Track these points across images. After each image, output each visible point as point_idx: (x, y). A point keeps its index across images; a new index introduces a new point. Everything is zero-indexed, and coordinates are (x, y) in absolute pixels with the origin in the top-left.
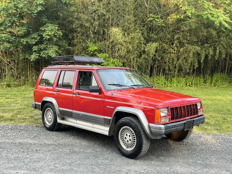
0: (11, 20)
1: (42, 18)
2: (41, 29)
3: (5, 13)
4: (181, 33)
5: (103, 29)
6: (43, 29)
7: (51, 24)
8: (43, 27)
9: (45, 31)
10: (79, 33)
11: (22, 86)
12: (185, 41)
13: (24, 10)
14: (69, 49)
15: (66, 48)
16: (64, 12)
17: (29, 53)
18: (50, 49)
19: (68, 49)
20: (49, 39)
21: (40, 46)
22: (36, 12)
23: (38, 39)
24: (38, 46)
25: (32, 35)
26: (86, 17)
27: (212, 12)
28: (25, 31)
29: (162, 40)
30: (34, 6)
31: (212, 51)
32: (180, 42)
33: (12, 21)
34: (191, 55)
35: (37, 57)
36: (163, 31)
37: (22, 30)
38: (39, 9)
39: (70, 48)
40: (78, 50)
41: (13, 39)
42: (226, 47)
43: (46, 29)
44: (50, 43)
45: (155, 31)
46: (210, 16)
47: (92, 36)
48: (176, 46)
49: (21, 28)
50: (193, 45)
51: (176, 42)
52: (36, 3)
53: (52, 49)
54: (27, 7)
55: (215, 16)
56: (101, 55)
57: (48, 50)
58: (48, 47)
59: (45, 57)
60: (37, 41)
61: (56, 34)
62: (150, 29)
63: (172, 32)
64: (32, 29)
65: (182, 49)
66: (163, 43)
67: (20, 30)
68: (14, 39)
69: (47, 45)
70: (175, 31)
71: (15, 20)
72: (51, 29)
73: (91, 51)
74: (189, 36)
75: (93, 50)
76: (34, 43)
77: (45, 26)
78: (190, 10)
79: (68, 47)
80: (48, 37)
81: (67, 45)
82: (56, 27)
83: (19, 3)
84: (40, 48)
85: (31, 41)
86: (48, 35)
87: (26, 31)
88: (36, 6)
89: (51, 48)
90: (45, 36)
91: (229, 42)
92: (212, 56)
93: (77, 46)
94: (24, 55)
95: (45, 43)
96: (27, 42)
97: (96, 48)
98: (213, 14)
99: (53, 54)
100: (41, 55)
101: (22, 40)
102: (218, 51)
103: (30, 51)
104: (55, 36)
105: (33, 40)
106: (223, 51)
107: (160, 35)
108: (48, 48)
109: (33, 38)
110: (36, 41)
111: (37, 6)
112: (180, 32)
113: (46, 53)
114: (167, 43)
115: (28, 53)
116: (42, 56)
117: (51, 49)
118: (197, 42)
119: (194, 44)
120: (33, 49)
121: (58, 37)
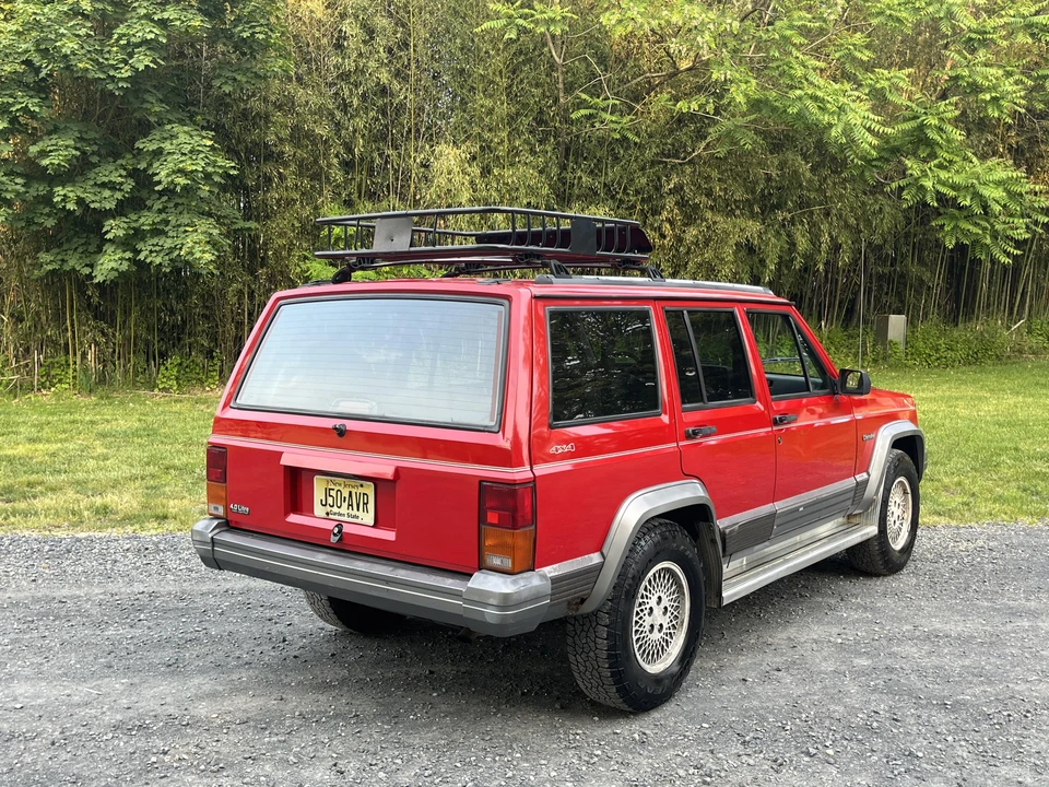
0: (13, 105)
1: (144, 101)
2: (139, 145)
4: (688, 170)
5: (378, 149)
6: (152, 147)
7: (184, 128)
8: (149, 138)
9: (158, 153)
10: (286, 165)
11: (39, 390)
12: (704, 198)
13: (80, 65)
14: (250, 229)
15: (234, 227)
16: (239, 78)
17: (80, 250)
18: (182, 229)
19: (242, 229)
20: (185, 188)
21: (134, 217)
23: (127, 188)
24: (127, 220)
25: (97, 170)
26: (314, 100)
27: (819, 94)
28: (74, 152)
29: (613, 197)
30: (115, 49)
31: (803, 236)
32: (682, 204)
33: (14, 109)
34: (728, 252)
35: (125, 266)
36: (616, 159)
37: (56, 150)
38: (142, 61)
39: (253, 224)
40: (282, 235)
41: (18, 187)
42: (852, 221)
43: (167, 146)
44: (176, 205)
45: (585, 159)
46: (812, 106)
47: (337, 175)
48: (668, 220)
49: (54, 142)
50: (731, 213)
51: (670, 202)
52: (124, 35)
53: (191, 229)
54: (89, 51)
55: (829, 106)
57: (173, 237)
58: (173, 222)
59: (160, 264)
60: (124, 196)
61: (210, 169)
62: (567, 150)
63: (653, 164)
64: (95, 148)
65: (692, 233)
66: (618, 207)
67: (48, 149)
68: (20, 188)
69: (164, 216)
70: (662, 162)
71: (30, 105)
72: (189, 147)
74: (719, 180)
76: (110, 205)
77: (156, 134)
78: (740, 81)
79: (241, 224)
80: (182, 181)
81: (238, 215)
82: (204, 138)
83: (63, 35)
84: (134, 229)
85: (98, 198)
86: (182, 171)
87: (78, 153)
88: (123, 48)
89: (187, 229)
90: (168, 175)
91: (863, 203)
92: (805, 256)
93: (278, 219)
94: (59, 257)
95: (157, 206)
96: (80, 201)
98: (823, 101)
99: (204, 252)
100: (141, 257)
101: (62, 193)
102: (825, 238)
103: (83, 241)
104: (208, 176)
105: (107, 193)
106: (844, 239)
107: (606, 174)
108: (169, 227)
109: (104, 185)
110: (119, 195)
111: (130, 49)
112: (680, 164)
113: (167, 246)
114: (634, 207)
115: (76, 249)
116: (148, 261)
117: (186, 231)
118: (749, 204)
119: (738, 212)
120: (107, 232)
121: (217, 179)
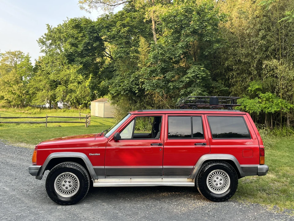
3: (154, 61)
7: (195, 66)
8: (189, 69)
10: (236, 71)
14: (225, 90)
15: (220, 89)
16: (209, 50)
19: (223, 90)
22: (178, 55)
24: (186, 89)
40: (236, 91)
56: (263, 95)
61: (198, 76)
68: (164, 84)
73: (251, 90)
75: (253, 90)
76: (181, 86)
77: (191, 68)
79: (223, 88)
80: (188, 80)
82: (201, 67)
90: (185, 79)
93: (235, 87)
97: (257, 87)
104: (198, 78)
105: (181, 83)
109: (181, 81)
120: (180, 93)
121: (200, 78)
